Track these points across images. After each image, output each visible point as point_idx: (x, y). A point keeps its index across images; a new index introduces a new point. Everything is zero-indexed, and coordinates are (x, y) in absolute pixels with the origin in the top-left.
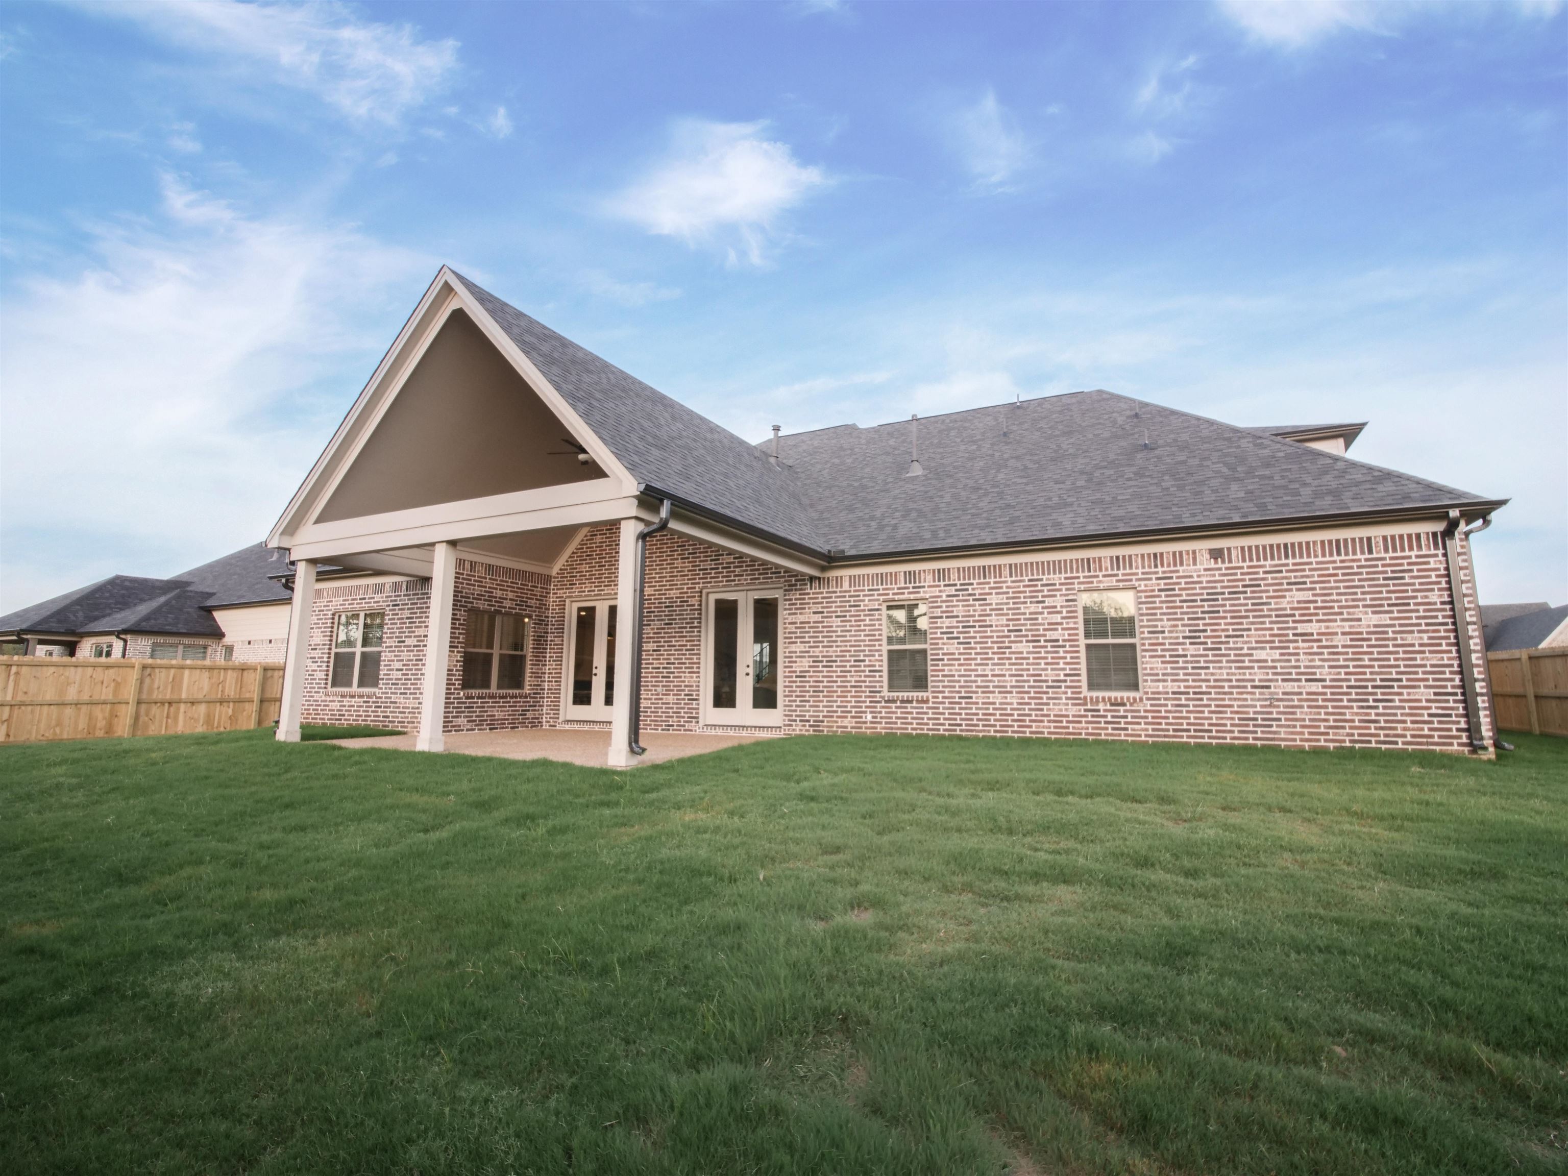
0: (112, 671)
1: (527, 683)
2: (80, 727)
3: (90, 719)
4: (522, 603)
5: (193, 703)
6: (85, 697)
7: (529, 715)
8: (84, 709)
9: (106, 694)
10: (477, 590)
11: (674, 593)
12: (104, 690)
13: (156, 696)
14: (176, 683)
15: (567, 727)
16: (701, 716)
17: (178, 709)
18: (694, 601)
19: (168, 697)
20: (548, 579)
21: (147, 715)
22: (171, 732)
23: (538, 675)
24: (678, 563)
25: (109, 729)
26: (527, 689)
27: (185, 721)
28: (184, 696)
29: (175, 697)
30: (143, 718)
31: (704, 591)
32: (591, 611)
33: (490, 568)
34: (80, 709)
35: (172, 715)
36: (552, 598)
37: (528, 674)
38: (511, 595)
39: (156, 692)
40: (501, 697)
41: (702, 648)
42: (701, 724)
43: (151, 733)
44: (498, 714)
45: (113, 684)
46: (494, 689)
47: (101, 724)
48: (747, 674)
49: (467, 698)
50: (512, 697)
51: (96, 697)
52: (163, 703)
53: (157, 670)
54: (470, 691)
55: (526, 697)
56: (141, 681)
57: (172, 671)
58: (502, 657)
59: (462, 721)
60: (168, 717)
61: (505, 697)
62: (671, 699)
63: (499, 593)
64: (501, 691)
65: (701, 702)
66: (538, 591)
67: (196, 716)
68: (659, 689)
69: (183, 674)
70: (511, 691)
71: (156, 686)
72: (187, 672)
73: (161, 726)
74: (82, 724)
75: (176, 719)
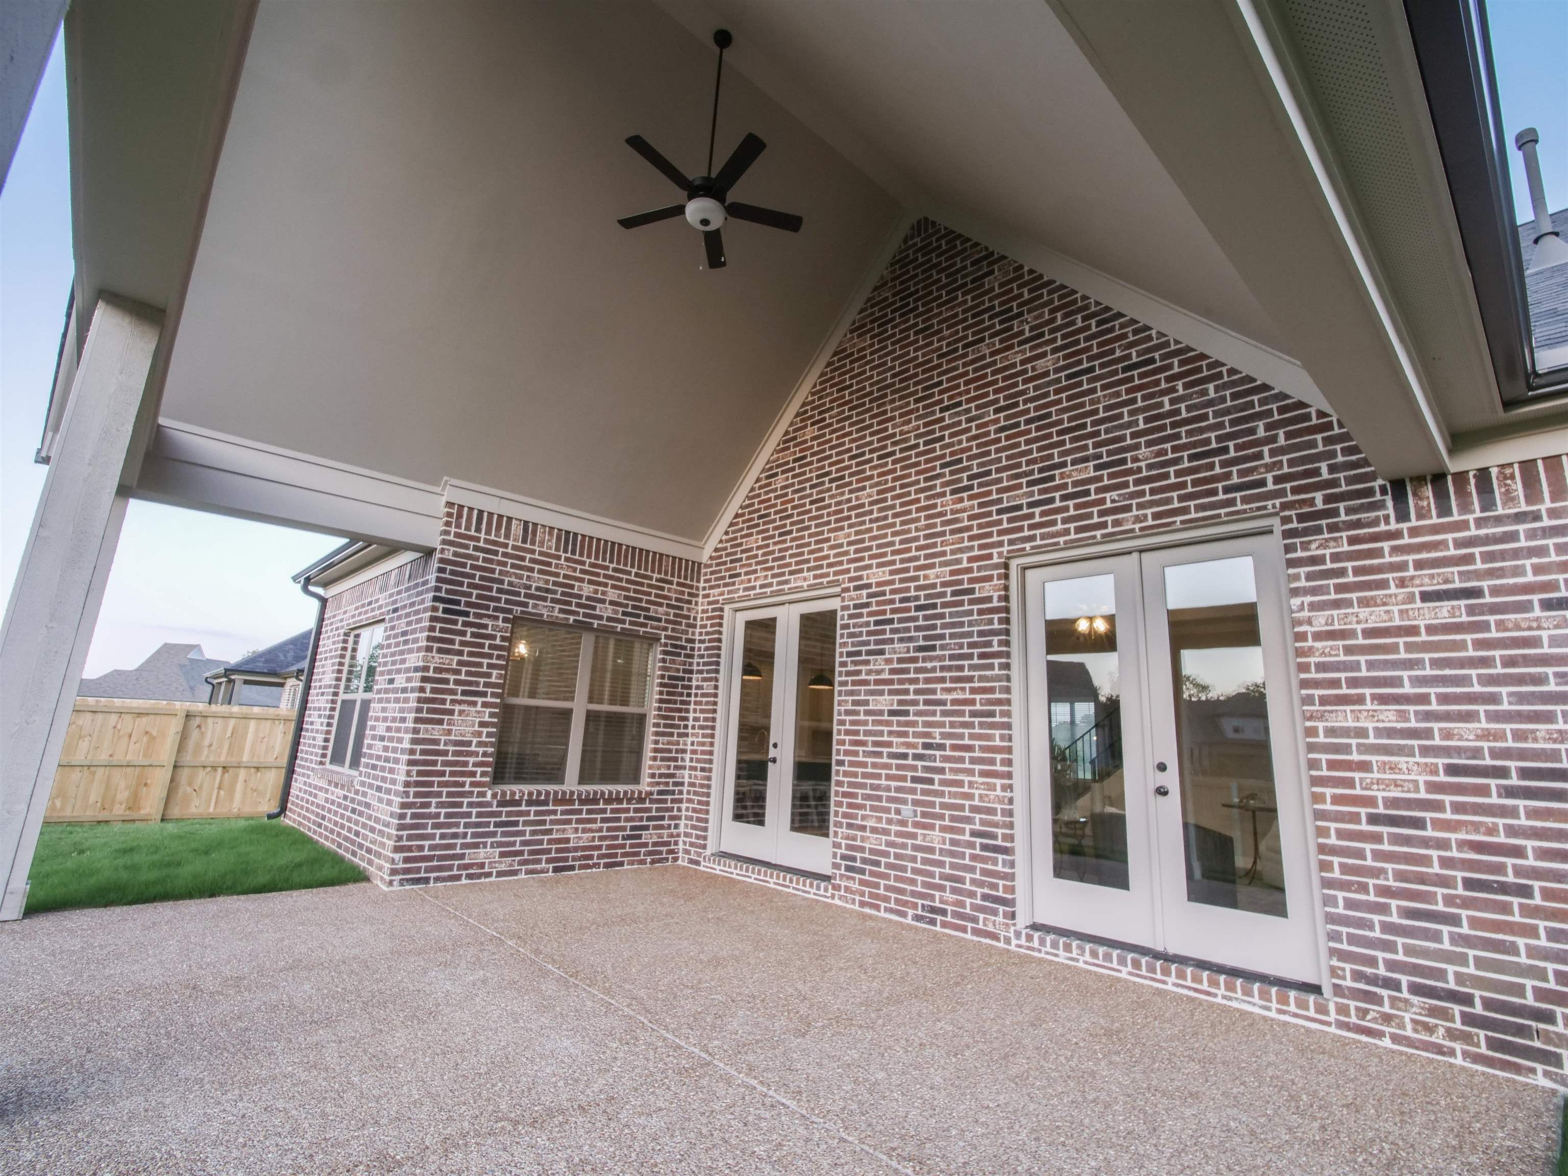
0: (145, 719)
1: (646, 771)
2: (92, 799)
3: (108, 787)
4: (637, 611)
5: (257, 768)
6: (103, 757)
7: (648, 836)
8: (100, 772)
9: (133, 753)
10: (538, 580)
11: (937, 575)
12: (132, 747)
13: (205, 757)
14: (237, 738)
15: (718, 869)
16: (1021, 897)
17: (236, 777)
18: (990, 590)
19: (223, 759)
20: (694, 568)
21: (190, 785)
22: (223, 810)
23: (669, 756)
24: (946, 504)
25: (134, 802)
26: (645, 785)
27: (244, 794)
28: (245, 758)
29: (233, 760)
30: (184, 788)
31: (1014, 564)
32: (769, 625)
33: (568, 539)
34: (94, 773)
35: (226, 784)
36: (701, 605)
37: (648, 753)
38: (612, 594)
39: (206, 752)
40: (582, 802)
41: (1016, 708)
42: (1022, 921)
43: (193, 810)
44: (576, 836)
45: (145, 739)
46: (571, 783)
47: (123, 795)
48: (1162, 792)
49: (502, 804)
50: (609, 801)
51: (119, 758)
52: (214, 768)
53: (210, 720)
54: (508, 788)
55: (641, 800)
56: (184, 737)
57: (232, 722)
58: (591, 717)
59: (486, 854)
60: (219, 788)
61: (595, 801)
62: (935, 838)
63: (587, 590)
64: (584, 788)
65: (1020, 857)
66: (672, 591)
67: (261, 787)
68: (907, 810)
69: (246, 728)
70: (606, 788)
71: (206, 742)
72: (253, 724)
73: (208, 801)
74: (94, 796)
75: (231, 790)
